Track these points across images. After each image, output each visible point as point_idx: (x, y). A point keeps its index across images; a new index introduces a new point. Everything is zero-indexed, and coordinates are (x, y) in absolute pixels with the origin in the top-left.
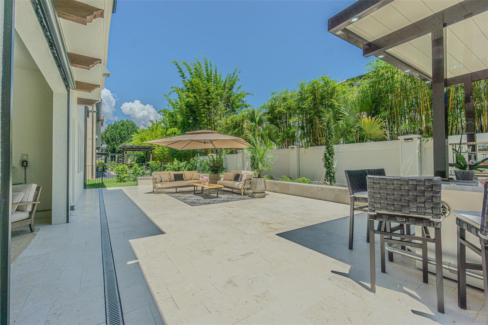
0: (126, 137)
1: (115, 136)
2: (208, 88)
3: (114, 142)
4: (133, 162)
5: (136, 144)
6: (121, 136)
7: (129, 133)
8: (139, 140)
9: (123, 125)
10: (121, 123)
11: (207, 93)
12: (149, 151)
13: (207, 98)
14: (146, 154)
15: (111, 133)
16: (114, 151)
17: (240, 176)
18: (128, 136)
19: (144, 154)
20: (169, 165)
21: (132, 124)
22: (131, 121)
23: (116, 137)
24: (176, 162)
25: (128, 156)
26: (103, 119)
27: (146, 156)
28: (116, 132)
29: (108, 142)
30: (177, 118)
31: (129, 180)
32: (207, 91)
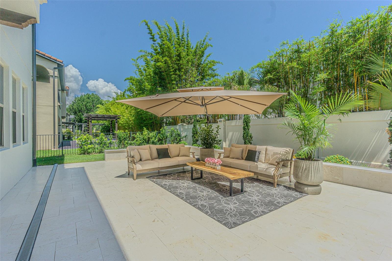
0: (91, 109)
1: (82, 107)
2: (180, 53)
3: (80, 113)
4: (98, 131)
5: (101, 114)
6: (87, 108)
7: (94, 105)
8: (104, 110)
9: (89, 98)
10: (87, 96)
11: (178, 58)
12: (114, 120)
13: (178, 64)
14: (111, 124)
15: (78, 105)
16: (80, 121)
17: (257, 153)
18: (93, 107)
19: (109, 124)
20: (138, 134)
21: (97, 98)
22: (96, 94)
23: (83, 109)
24: (146, 132)
25: (94, 125)
26: (68, 89)
27: (111, 126)
28: (83, 104)
29: (75, 113)
30: (145, 86)
31: (93, 152)
32: (179, 55)
